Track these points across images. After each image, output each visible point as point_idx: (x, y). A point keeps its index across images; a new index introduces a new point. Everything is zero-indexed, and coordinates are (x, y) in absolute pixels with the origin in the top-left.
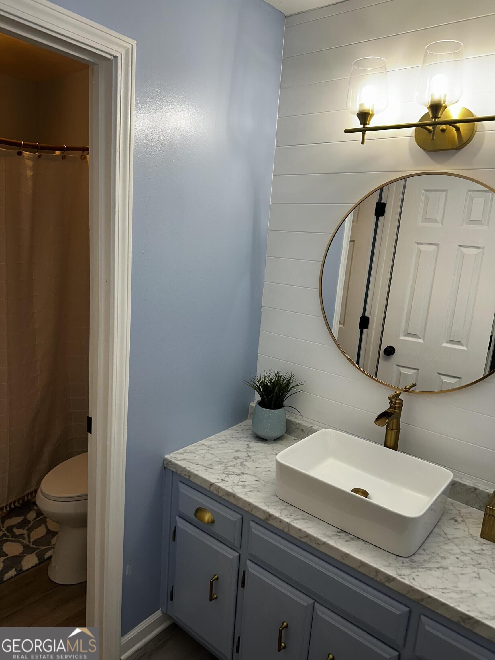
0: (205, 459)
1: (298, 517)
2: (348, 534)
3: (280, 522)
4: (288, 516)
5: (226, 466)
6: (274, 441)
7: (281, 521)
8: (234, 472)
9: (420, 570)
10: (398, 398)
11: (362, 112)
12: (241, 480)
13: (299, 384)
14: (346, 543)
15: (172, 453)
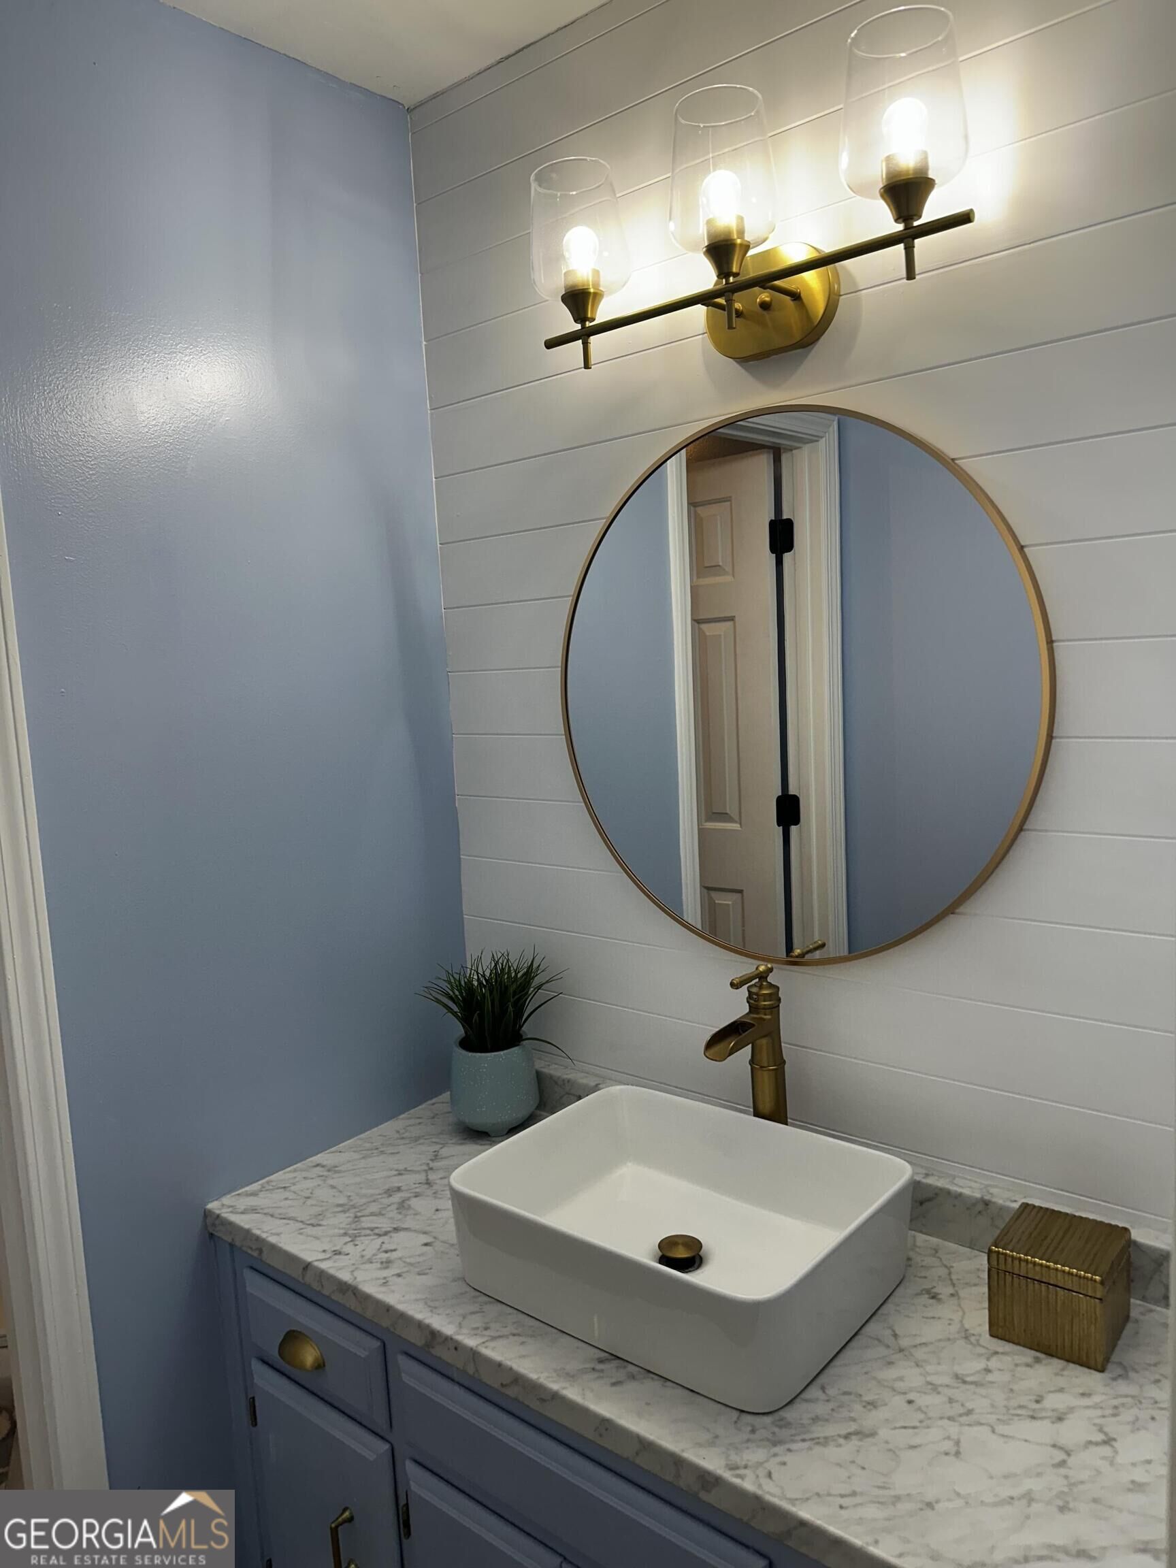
0: (309, 1202)
1: (505, 1331)
2: (626, 1364)
3: (456, 1349)
4: (479, 1332)
5: (359, 1214)
6: (507, 1134)
7: (457, 1347)
8: (372, 1229)
9: (794, 1446)
10: (765, 983)
11: (572, 291)
12: (385, 1247)
13: (554, 978)
14: (614, 1389)
15: (228, 1196)
